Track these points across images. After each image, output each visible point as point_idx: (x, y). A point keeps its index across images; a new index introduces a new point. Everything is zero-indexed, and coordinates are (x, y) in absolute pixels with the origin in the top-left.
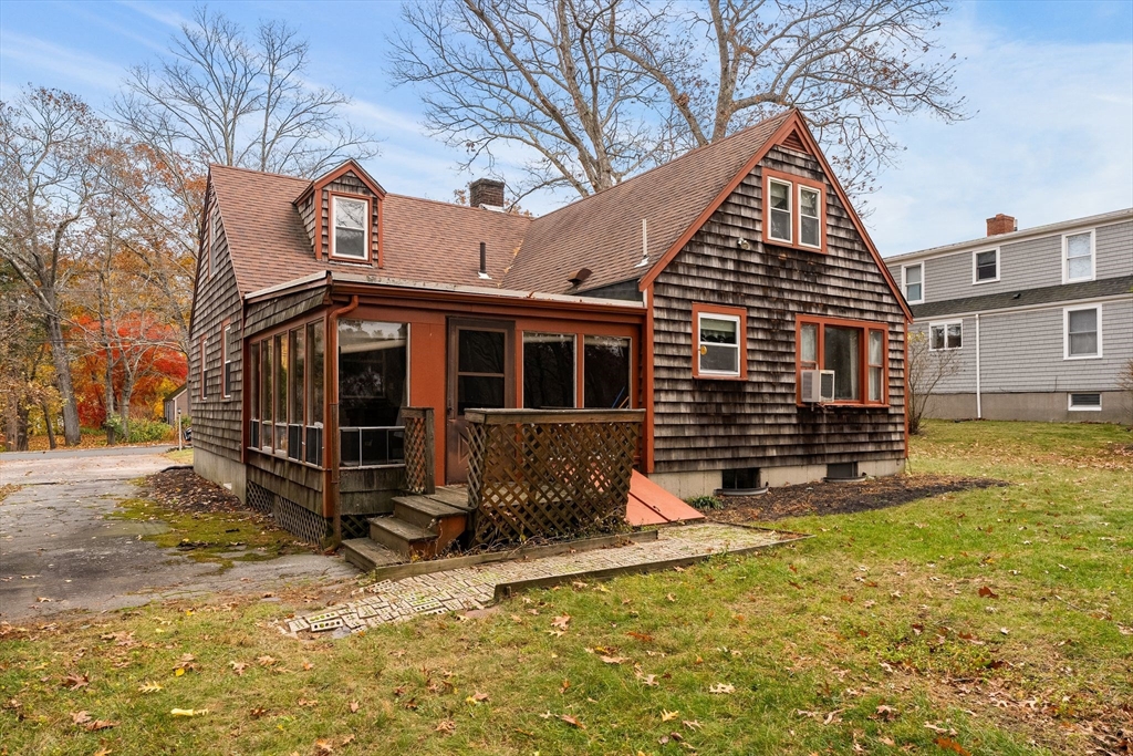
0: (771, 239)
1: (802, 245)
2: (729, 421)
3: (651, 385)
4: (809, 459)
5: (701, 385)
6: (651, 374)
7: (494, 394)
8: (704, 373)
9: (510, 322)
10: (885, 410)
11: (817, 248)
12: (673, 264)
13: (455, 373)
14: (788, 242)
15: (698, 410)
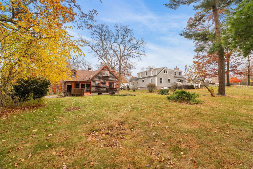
0: (103, 76)
1: (106, 76)
2: (99, 89)
3: (91, 87)
4: (107, 92)
5: (96, 87)
6: (91, 86)
7: (78, 87)
8: (96, 86)
9: (80, 83)
10: (116, 89)
11: (108, 76)
12: (93, 78)
13: (75, 86)
14: (105, 76)
15: (96, 89)
